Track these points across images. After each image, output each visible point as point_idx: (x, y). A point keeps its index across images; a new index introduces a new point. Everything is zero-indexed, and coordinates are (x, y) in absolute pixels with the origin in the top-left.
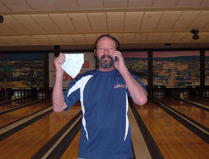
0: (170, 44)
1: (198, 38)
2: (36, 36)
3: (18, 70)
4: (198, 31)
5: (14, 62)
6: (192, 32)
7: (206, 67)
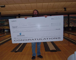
0: (57, 13)
1: (66, 10)
2: (13, 11)
3: (6, 22)
4: (66, 8)
5: (5, 20)
6: (64, 8)
7: (70, 20)
